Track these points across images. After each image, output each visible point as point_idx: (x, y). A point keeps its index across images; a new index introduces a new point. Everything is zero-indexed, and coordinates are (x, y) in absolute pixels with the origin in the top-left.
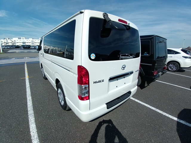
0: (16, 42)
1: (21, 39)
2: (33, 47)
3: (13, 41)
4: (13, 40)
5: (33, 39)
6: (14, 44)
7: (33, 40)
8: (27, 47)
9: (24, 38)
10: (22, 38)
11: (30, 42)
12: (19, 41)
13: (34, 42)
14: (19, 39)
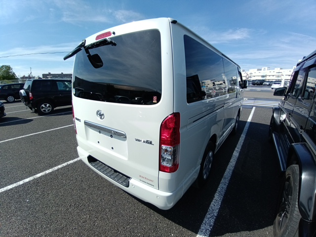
0: (252, 75)
1: (261, 70)
2: (268, 83)
3: (248, 75)
4: (249, 73)
5: (281, 69)
6: (249, 79)
7: (281, 71)
8: (259, 82)
9: (266, 68)
10: (263, 69)
11: (275, 74)
12: (258, 73)
13: (280, 74)
14: (258, 70)
